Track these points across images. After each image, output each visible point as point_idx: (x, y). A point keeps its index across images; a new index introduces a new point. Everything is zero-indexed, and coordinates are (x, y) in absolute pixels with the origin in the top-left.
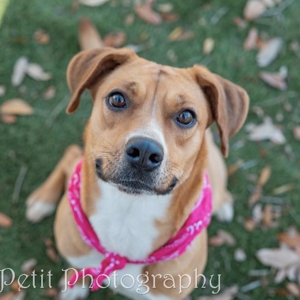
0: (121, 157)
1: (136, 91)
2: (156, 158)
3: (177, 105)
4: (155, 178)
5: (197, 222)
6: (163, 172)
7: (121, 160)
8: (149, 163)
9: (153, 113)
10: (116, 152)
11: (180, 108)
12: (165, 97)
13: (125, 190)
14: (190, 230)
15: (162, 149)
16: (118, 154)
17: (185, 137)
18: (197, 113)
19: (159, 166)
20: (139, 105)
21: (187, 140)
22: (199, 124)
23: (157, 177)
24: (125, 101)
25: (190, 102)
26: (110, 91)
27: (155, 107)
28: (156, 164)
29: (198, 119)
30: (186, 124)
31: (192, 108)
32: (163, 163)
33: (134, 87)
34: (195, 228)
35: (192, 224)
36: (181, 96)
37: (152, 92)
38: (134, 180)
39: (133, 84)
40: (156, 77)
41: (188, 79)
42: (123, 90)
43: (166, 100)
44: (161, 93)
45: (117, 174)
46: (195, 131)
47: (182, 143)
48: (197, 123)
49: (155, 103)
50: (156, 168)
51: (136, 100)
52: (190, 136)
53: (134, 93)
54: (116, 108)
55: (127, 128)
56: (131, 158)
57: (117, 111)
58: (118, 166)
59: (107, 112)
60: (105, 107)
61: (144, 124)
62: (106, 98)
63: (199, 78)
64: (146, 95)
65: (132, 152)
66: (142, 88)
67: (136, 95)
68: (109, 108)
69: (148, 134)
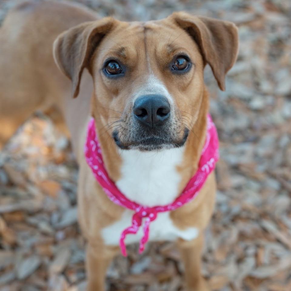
0: (131, 120)
1: (126, 56)
2: (163, 111)
3: (168, 55)
4: (168, 130)
5: (209, 160)
6: (175, 123)
7: (132, 124)
8: (159, 117)
9: (150, 69)
10: (127, 117)
11: (172, 57)
12: (155, 51)
14: (206, 169)
15: (167, 101)
16: (128, 119)
17: (186, 82)
18: (189, 56)
19: (169, 118)
21: (189, 84)
22: (195, 66)
23: (170, 128)
24: (120, 66)
25: (179, 49)
26: (105, 61)
27: (149, 64)
28: (166, 117)
29: (192, 62)
30: (182, 69)
31: (183, 53)
32: (173, 113)
33: (124, 52)
34: (209, 166)
36: (169, 46)
37: (142, 52)
38: (149, 137)
39: (123, 49)
40: (142, 36)
41: (172, 28)
42: (116, 57)
43: (157, 53)
44: (151, 49)
45: (133, 137)
46: (194, 74)
47: (184, 89)
48: (193, 66)
49: (148, 60)
50: (167, 120)
51: (130, 63)
52: (190, 80)
53: (125, 58)
54: (115, 76)
55: (130, 92)
56: (140, 119)
57: (116, 78)
58: (131, 130)
59: (108, 82)
60: (105, 78)
61: (144, 83)
62: (103, 69)
63: (180, 23)
64: (138, 56)
65: (140, 112)
66: (132, 50)
67: (129, 59)
68: (109, 78)
69: (150, 91)
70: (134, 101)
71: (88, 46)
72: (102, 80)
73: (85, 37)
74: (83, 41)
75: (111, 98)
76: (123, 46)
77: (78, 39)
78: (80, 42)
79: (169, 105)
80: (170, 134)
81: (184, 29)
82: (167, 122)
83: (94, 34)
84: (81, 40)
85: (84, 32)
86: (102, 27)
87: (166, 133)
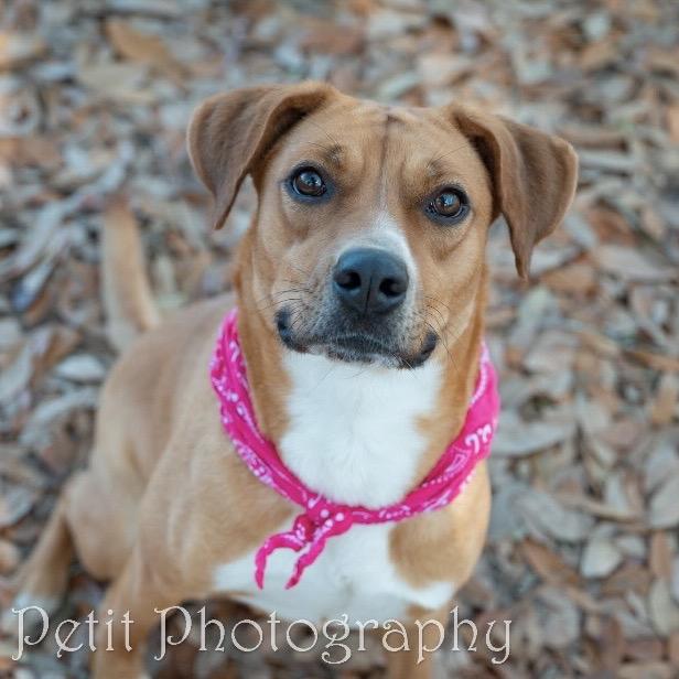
0: (326, 291)
1: (343, 163)
2: (393, 286)
3: (427, 181)
4: (395, 326)
6: (411, 315)
7: (326, 299)
8: (382, 297)
9: (383, 199)
10: (316, 285)
11: (433, 186)
12: (403, 166)
13: (341, 357)
15: (404, 268)
16: (319, 287)
17: (449, 242)
18: (468, 193)
19: (402, 302)
20: (352, 189)
21: (454, 248)
22: (475, 215)
23: (399, 324)
24: (323, 183)
25: (453, 173)
26: (294, 166)
27: (384, 191)
28: (394, 300)
29: (471, 205)
30: (449, 215)
31: (457, 185)
33: (340, 156)
35: (475, 432)
36: (433, 164)
37: (374, 162)
38: (354, 334)
39: (336, 149)
40: (381, 131)
41: (443, 128)
42: (319, 162)
43: (404, 173)
44: (393, 162)
45: (321, 327)
46: (469, 229)
47: (442, 255)
48: (471, 214)
49: (384, 182)
50: (397, 306)
51: (346, 179)
52: (459, 240)
53: (339, 166)
54: (310, 198)
55: (333, 236)
56: (343, 291)
57: (310, 204)
58: (321, 311)
59: (293, 208)
60: (287, 199)
61: (365, 224)
62: (286, 180)
63: (462, 123)
64: (364, 168)
65: (347, 280)
66: (355, 155)
67: (345, 170)
68: (296, 200)
69: (376, 242)
70: (338, 255)
71: (268, 129)
72: (280, 202)
73: (264, 111)
74: (256, 118)
75: (290, 243)
76: (340, 143)
77: (247, 113)
78: (250, 119)
79: (408, 277)
80: (395, 336)
81: (467, 136)
82: (396, 311)
83: (284, 108)
84: (254, 115)
85: (263, 100)
86: (304, 97)
87: (388, 333)
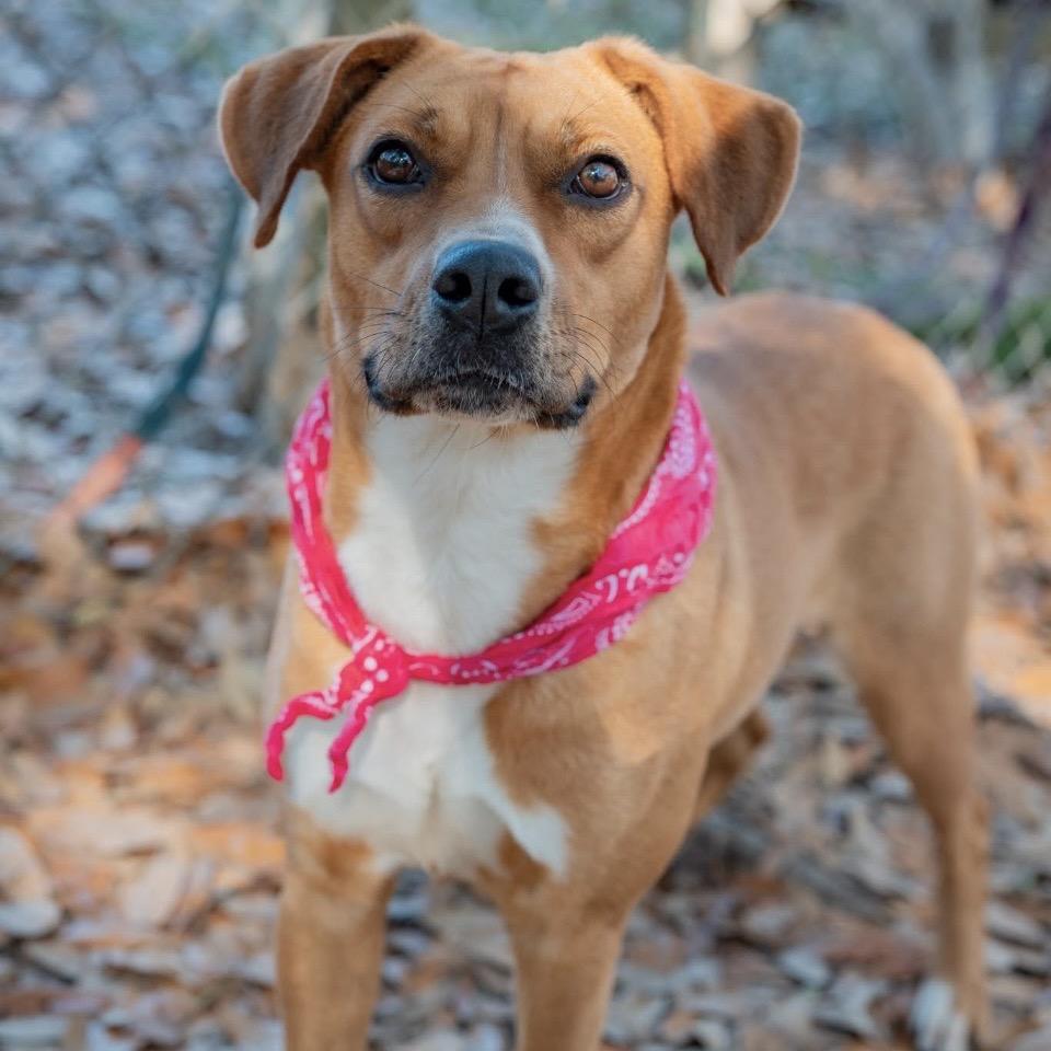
0: (423, 309)
1: (439, 131)
2: (519, 290)
3: (563, 149)
4: (527, 352)
8: (502, 307)
9: (501, 181)
10: (412, 302)
11: (572, 156)
12: (527, 130)
13: (456, 404)
15: (535, 267)
16: (414, 307)
17: (605, 234)
18: (627, 163)
19: (533, 313)
20: (456, 170)
21: (614, 247)
22: (643, 197)
26: (372, 142)
27: (503, 167)
29: (634, 181)
30: (601, 196)
32: (546, 306)
33: (435, 123)
36: (569, 123)
37: (487, 128)
38: (470, 368)
39: (430, 114)
40: (495, 85)
42: (405, 133)
43: (530, 139)
44: (515, 125)
45: (422, 364)
46: (635, 219)
47: (597, 255)
48: (635, 194)
49: (502, 156)
50: (526, 319)
51: (445, 156)
53: (433, 137)
54: (399, 187)
55: (430, 238)
56: (446, 304)
57: (399, 195)
58: (419, 339)
59: (374, 203)
61: (478, 211)
62: (363, 166)
63: (615, 66)
64: (472, 138)
65: (450, 286)
66: (456, 120)
67: (444, 144)
68: (377, 190)
69: (491, 232)
70: (437, 256)
72: (358, 199)
73: (328, 69)
74: (318, 82)
75: (380, 257)
76: (434, 104)
77: (307, 77)
78: (310, 85)
79: (541, 280)
81: (625, 86)
82: (526, 327)
83: (358, 59)
84: (315, 78)
85: (327, 57)
86: (385, 43)
87: (518, 361)
